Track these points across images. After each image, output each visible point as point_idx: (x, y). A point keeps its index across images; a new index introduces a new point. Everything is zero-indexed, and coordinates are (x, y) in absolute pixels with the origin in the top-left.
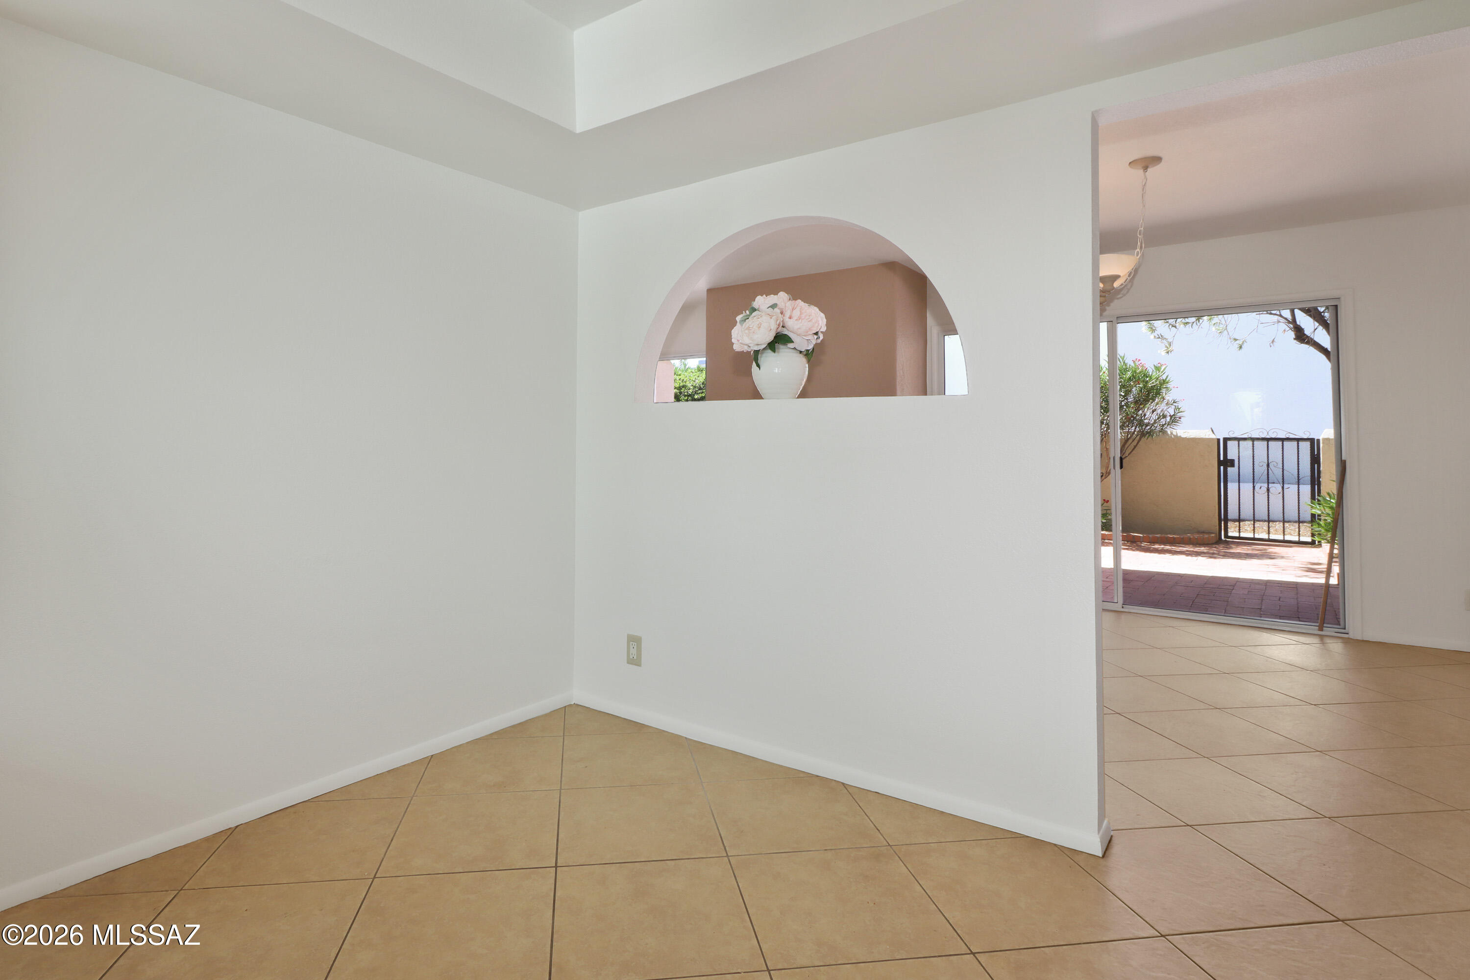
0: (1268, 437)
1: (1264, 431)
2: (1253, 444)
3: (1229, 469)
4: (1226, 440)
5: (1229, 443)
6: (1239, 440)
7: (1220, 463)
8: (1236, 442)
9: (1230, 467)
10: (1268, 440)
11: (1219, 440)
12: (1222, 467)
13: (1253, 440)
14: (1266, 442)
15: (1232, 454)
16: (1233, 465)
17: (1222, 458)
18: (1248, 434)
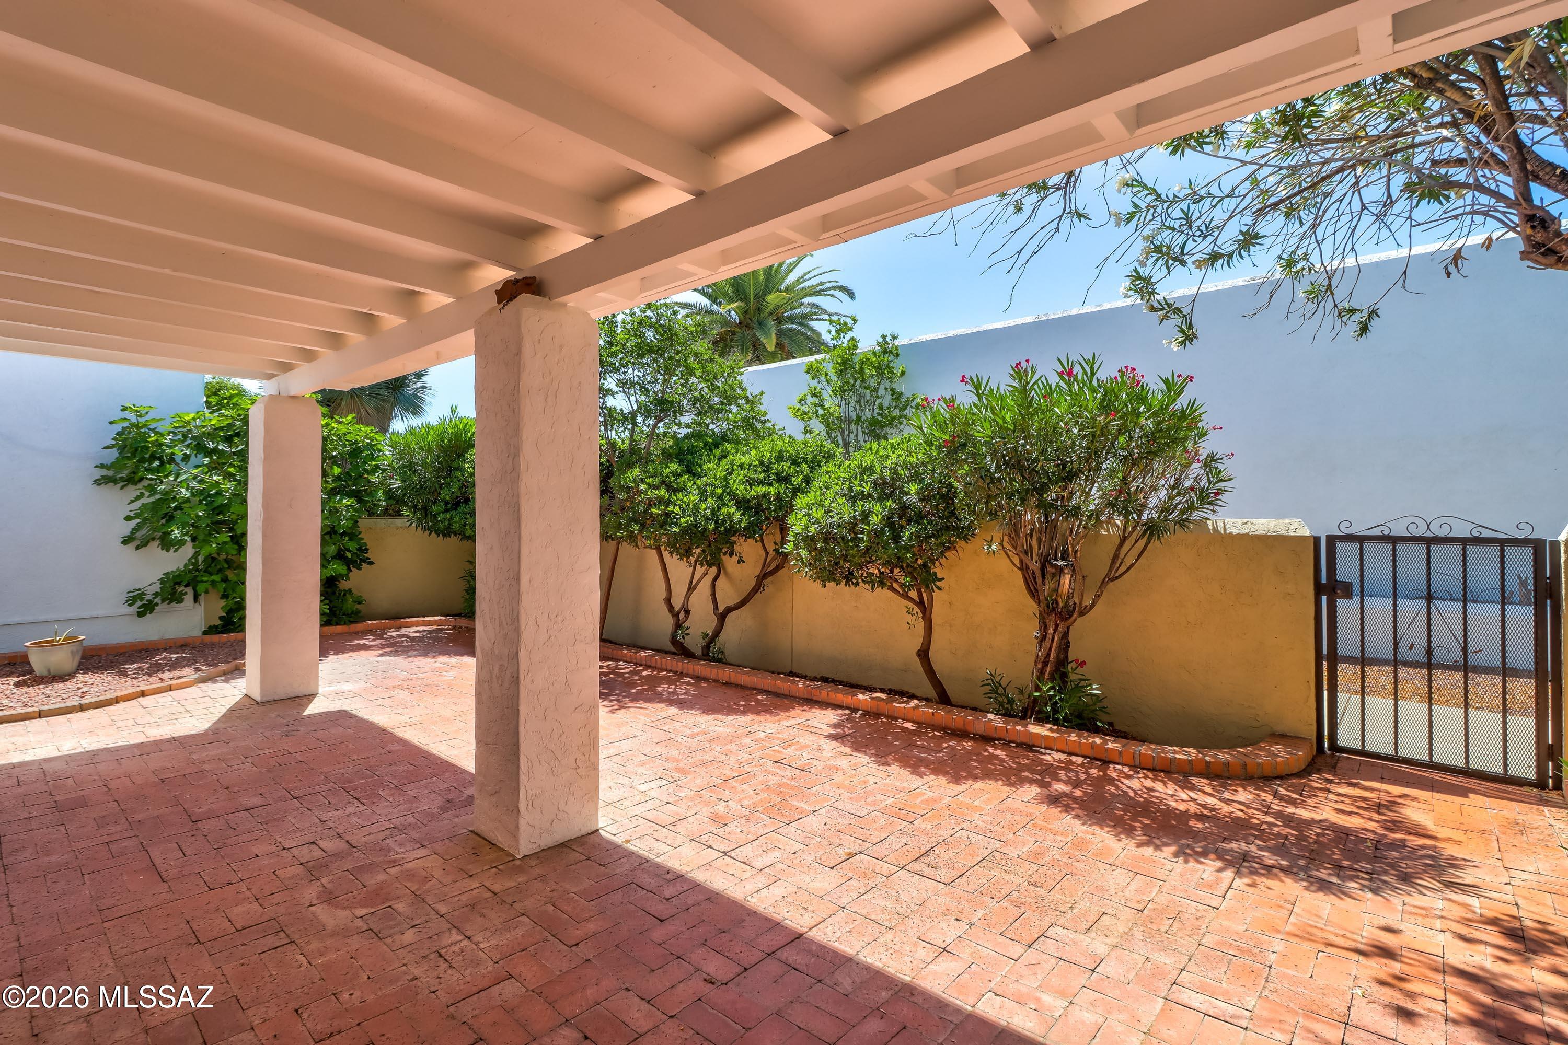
0: (1429, 534)
1: (1418, 521)
2: (1394, 550)
3: (1341, 603)
4: (1332, 540)
5: (1340, 546)
6: (1361, 540)
7: (1319, 589)
8: (1356, 546)
9: (1342, 597)
10: (1429, 541)
11: (1317, 540)
12: (1324, 598)
13: (1394, 540)
14: (1424, 547)
15: (1347, 570)
16: (1348, 595)
17: (1324, 580)
18: (1381, 528)
